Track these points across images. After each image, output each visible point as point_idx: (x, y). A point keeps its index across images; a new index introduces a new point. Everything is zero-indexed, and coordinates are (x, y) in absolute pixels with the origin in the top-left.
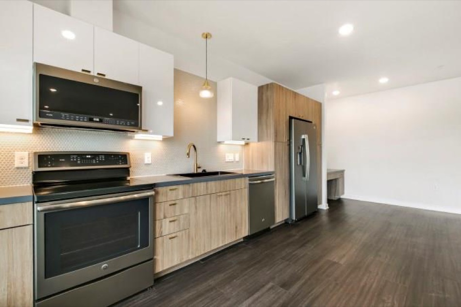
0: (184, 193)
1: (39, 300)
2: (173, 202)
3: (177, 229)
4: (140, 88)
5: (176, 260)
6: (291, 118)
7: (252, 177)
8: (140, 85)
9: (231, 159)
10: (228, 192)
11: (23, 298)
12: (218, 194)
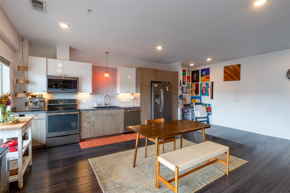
0: (92, 113)
1: (47, 138)
2: (88, 116)
3: (89, 126)
4: (78, 78)
5: (89, 136)
6: (152, 82)
7: (125, 109)
8: (78, 77)
9: (125, 101)
10: (113, 115)
11: (43, 137)
12: (108, 115)
